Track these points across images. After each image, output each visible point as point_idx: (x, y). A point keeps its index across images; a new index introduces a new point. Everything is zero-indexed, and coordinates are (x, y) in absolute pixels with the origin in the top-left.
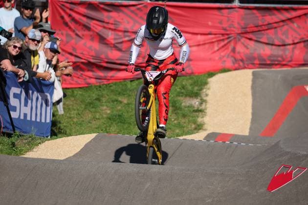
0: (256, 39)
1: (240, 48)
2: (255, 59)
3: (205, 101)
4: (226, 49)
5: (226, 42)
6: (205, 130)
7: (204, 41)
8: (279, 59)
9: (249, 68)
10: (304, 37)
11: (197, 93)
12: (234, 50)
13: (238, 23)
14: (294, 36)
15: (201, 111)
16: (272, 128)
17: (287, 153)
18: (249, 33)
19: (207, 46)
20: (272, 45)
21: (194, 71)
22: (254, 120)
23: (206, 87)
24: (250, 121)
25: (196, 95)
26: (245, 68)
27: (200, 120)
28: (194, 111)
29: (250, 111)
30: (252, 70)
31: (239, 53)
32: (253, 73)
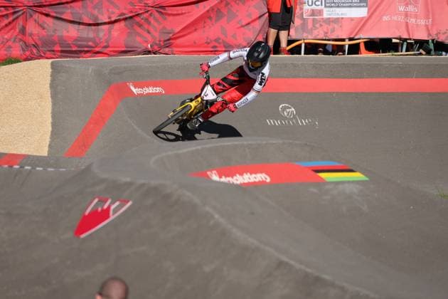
0: (55, 15)
1: (32, 28)
2: (54, 43)
4: (11, 29)
5: (11, 18)
8: (90, 43)
9: (47, 58)
10: (124, 11)
12: (23, 31)
14: (110, 10)
16: (83, 144)
17: (103, 181)
18: (45, 6)
20: (79, 23)
22: (55, 134)
24: (49, 134)
26: (40, 57)
29: (50, 120)
30: (50, 61)
31: (31, 35)
32: (52, 64)
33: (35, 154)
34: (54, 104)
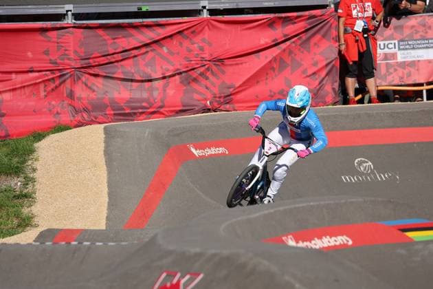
0: (105, 75)
1: (80, 92)
2: (105, 106)
3: (33, 180)
5: (57, 82)
6: (36, 226)
7: (22, 82)
8: (144, 104)
9: (100, 123)
10: (179, 67)
11: (17, 167)
12: (71, 95)
13: (75, 51)
14: (164, 67)
15: (26, 196)
16: (143, 214)
17: (170, 253)
18: (93, 66)
19: (27, 91)
20: (132, 81)
21: (10, 133)
22: (112, 205)
23: (31, 157)
24: (106, 205)
25: (16, 171)
27: (25, 211)
28: (15, 196)
29: (106, 190)
30: (103, 126)
31: (79, 99)
32: (105, 128)
33: (92, 228)
34: (110, 172)
